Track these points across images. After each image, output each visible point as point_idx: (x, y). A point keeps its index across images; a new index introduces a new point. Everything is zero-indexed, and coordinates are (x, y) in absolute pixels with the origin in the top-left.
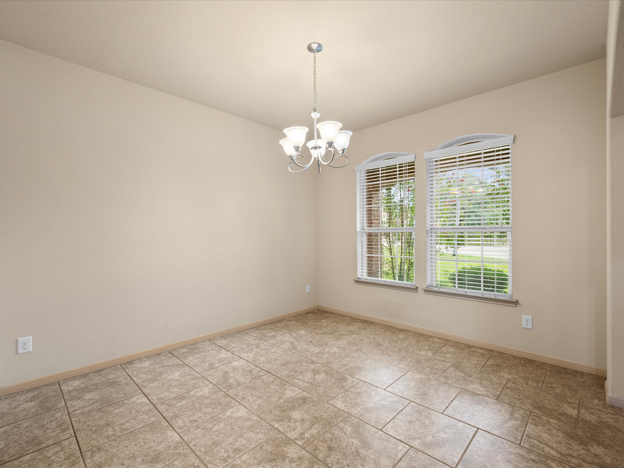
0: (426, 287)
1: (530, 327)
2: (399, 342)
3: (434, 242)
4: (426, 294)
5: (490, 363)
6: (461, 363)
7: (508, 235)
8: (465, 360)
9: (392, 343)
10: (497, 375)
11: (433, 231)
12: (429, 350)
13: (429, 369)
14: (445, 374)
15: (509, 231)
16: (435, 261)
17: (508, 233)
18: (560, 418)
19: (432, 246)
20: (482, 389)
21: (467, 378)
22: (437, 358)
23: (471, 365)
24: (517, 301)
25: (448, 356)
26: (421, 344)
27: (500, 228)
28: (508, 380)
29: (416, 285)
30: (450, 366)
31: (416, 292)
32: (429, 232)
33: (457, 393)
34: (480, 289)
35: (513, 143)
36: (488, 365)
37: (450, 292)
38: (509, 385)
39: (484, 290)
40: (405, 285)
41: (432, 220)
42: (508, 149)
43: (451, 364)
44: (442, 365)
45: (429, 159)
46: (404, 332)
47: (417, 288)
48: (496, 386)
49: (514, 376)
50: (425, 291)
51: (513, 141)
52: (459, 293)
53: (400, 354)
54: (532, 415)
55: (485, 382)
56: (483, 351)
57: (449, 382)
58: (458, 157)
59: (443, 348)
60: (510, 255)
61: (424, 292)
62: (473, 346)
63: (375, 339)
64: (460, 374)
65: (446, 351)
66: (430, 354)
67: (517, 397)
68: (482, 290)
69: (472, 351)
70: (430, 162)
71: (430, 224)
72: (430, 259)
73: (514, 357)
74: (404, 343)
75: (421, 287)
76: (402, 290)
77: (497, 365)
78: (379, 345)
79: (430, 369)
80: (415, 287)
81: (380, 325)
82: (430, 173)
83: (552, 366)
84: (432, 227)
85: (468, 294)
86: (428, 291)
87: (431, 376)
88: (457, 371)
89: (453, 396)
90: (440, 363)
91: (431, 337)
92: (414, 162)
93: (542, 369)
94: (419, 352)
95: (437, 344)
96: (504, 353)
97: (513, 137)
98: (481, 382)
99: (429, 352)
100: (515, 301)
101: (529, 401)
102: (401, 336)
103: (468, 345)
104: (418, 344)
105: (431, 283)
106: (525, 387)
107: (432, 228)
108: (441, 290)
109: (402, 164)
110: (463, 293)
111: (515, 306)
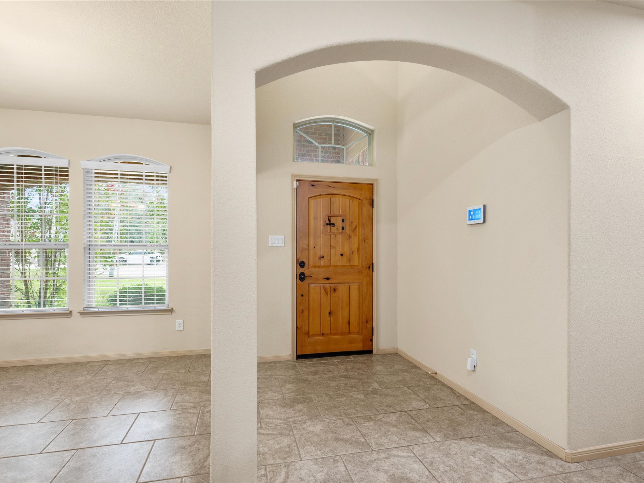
0: (83, 310)
1: (182, 329)
2: (47, 377)
3: (92, 260)
4: (82, 317)
5: (150, 367)
6: (123, 375)
7: (165, 252)
8: (127, 371)
9: (39, 381)
10: (156, 374)
11: (91, 248)
12: (87, 374)
13: (89, 389)
14: (107, 388)
15: (166, 249)
16: (93, 280)
17: (165, 250)
18: (197, 385)
19: (90, 263)
20: (142, 387)
21: (129, 384)
22: (97, 378)
23: (132, 374)
24: (172, 309)
25: (109, 374)
26: (77, 372)
27: (159, 245)
28: (164, 374)
29: (70, 310)
30: (112, 381)
31: (70, 317)
32: (86, 249)
33: (120, 398)
34: (141, 304)
35: (170, 173)
36: (148, 369)
37: (111, 310)
38: (165, 377)
39: (145, 304)
40: (55, 311)
41: (91, 235)
42: (166, 177)
43: (113, 378)
44: (104, 382)
45: (87, 169)
46: (53, 367)
47: (71, 312)
48: (154, 382)
49: (168, 371)
50: (81, 313)
51: (170, 171)
52: (120, 310)
53: (51, 387)
54: (180, 390)
55: (145, 382)
56: (144, 361)
57: (112, 392)
58: (119, 175)
59: (103, 369)
60: (167, 270)
61: (81, 315)
62: (134, 359)
63: (10, 383)
64: (123, 383)
65: (107, 370)
66: (89, 377)
67: (170, 383)
68: (143, 304)
69: (133, 363)
70: (88, 172)
71: (88, 241)
72: (88, 278)
73: (170, 358)
74: (55, 376)
75: (77, 309)
76: (49, 317)
77: (156, 367)
78: (19, 388)
79: (91, 389)
80: (69, 312)
81: (16, 368)
82: (88, 184)
83: (197, 356)
84: (91, 243)
85: (130, 309)
86: (83, 314)
87: (92, 394)
88: (119, 382)
89: (117, 400)
90: (102, 382)
91: (89, 362)
92: (68, 168)
93: (189, 359)
94: (76, 379)
95: (97, 367)
96: (161, 357)
97: (169, 167)
98: (142, 383)
99: (88, 376)
100: (171, 309)
101: (179, 382)
102: (49, 371)
103: (130, 359)
104: (74, 373)
105: (89, 304)
106: (176, 375)
107: (90, 245)
108: (101, 310)
109: (52, 167)
110: (125, 309)
111: (171, 313)
